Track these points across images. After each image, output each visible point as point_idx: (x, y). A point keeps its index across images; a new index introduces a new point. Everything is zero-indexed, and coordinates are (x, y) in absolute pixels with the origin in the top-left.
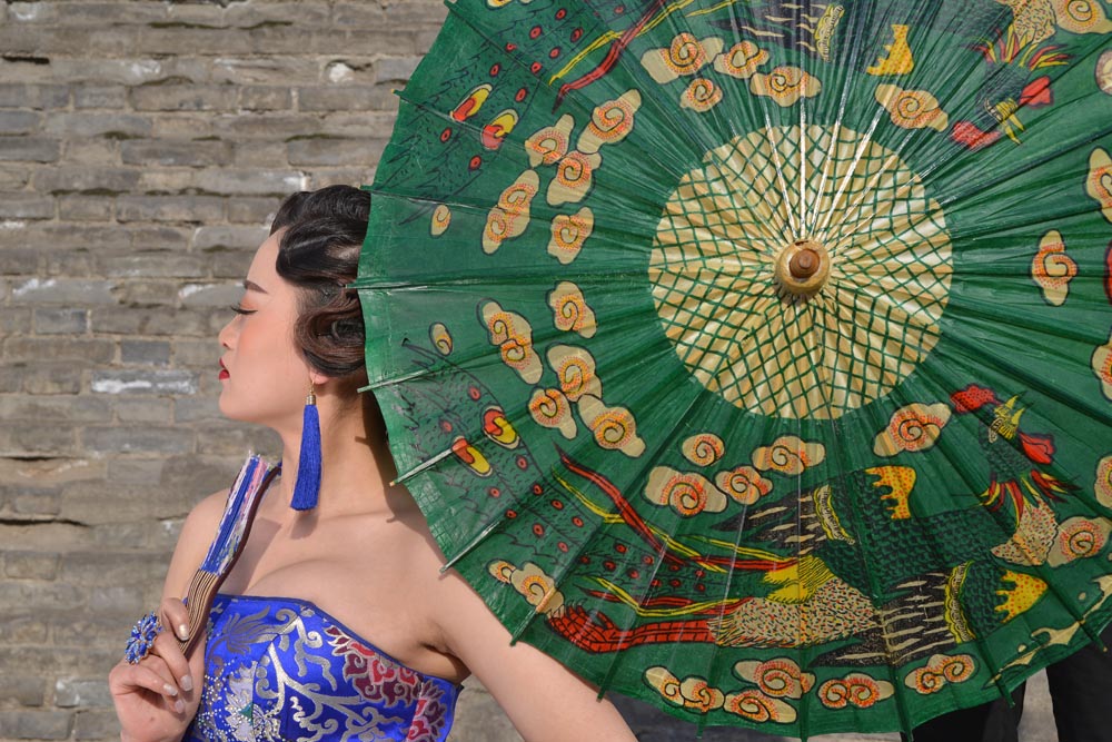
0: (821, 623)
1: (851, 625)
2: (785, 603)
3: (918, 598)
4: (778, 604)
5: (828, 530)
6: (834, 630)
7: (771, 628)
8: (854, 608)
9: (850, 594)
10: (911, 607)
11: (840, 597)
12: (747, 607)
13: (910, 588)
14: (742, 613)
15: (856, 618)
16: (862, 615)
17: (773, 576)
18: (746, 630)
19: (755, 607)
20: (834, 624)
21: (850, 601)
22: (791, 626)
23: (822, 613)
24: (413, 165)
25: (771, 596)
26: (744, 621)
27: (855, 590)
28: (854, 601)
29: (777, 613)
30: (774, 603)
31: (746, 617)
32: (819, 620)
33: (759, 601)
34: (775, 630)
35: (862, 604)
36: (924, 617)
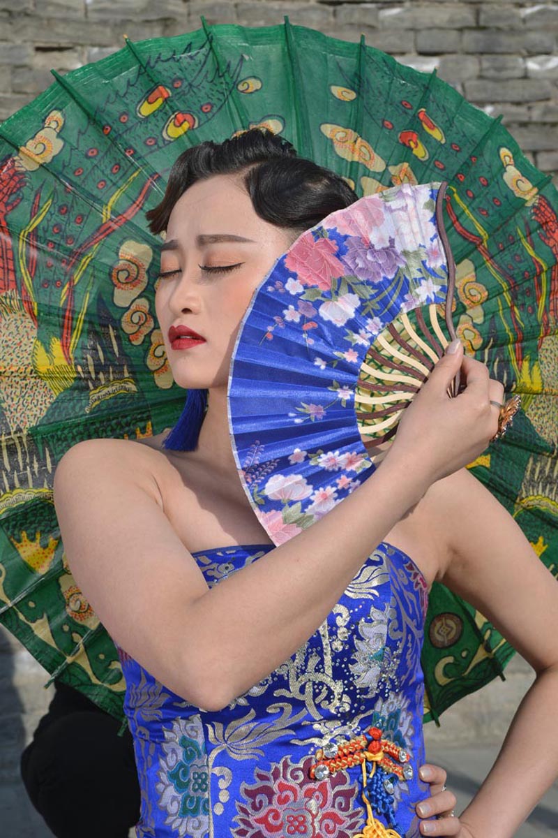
0: (15, 385)
1: (12, 410)
2: (33, 354)
3: (36, 465)
4: (32, 348)
5: (98, 390)
6: (8, 396)
7: (10, 343)
8: (28, 412)
9: (41, 409)
10: (28, 461)
11: (38, 401)
12: (29, 322)
13: (45, 458)
14: (23, 318)
15: (18, 415)
16: (22, 418)
17: (56, 345)
18: (8, 322)
19: (29, 330)
20: (13, 396)
21: (35, 409)
22: (12, 360)
23: (24, 385)
24: (383, 77)
25: (39, 343)
26: (16, 320)
27: (44, 413)
28: (35, 413)
29: (23, 348)
30: (32, 346)
31: (19, 322)
32: (17, 383)
33: (34, 333)
34: (8, 346)
35: (31, 419)
36: (19, 471)
